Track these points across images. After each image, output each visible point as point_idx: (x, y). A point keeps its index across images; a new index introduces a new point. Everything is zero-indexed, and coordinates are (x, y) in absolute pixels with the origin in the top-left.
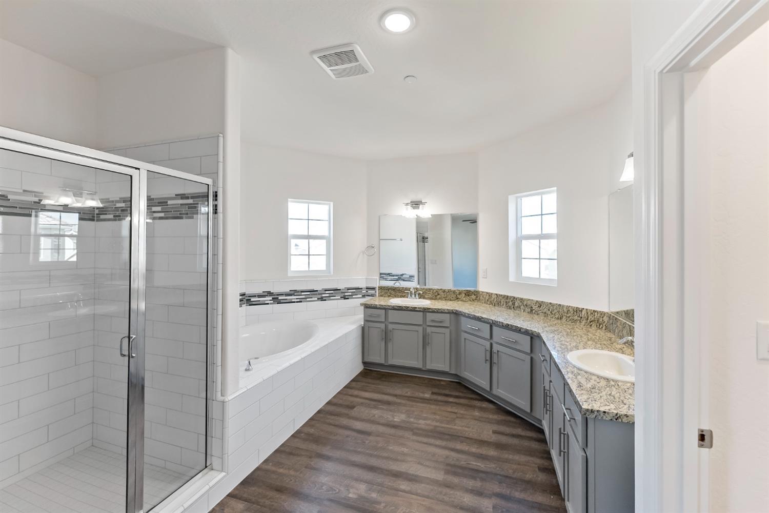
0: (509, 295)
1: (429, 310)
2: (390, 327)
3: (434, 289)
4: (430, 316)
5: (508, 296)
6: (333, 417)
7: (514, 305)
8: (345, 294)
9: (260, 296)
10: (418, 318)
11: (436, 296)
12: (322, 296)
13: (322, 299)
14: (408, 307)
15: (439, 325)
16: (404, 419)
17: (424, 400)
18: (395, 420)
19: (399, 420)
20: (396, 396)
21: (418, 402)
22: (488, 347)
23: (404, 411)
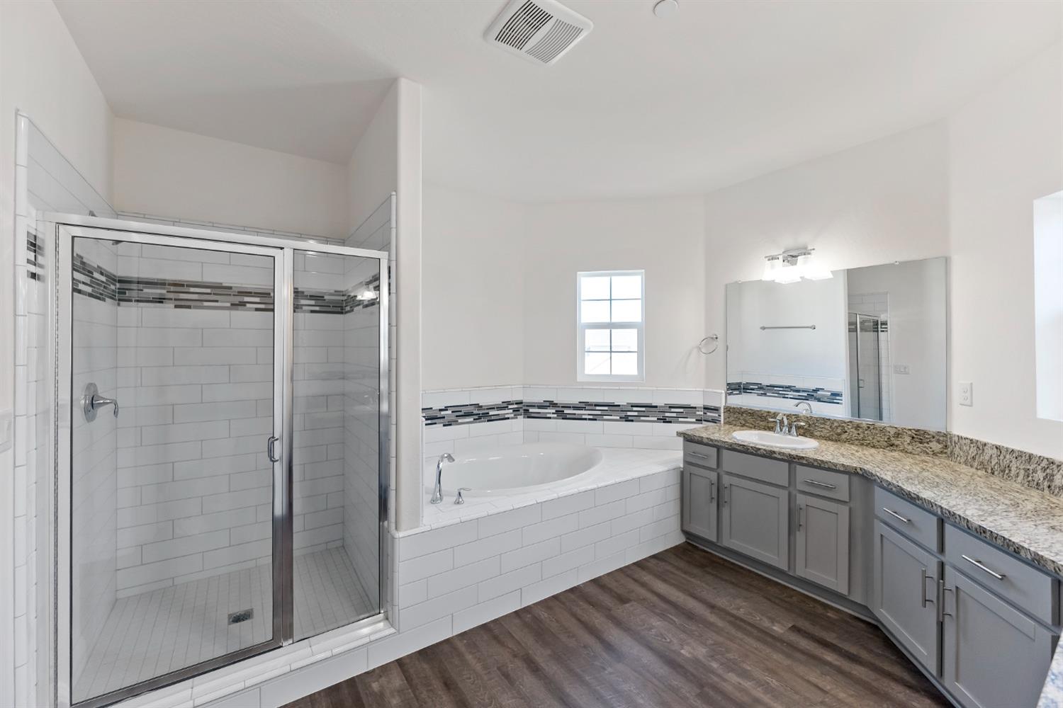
0: (1037, 452)
1: (801, 461)
2: (726, 480)
3: (835, 420)
4: (803, 473)
5: (1031, 456)
6: (585, 606)
7: (1051, 481)
8: (664, 414)
9: (540, 407)
10: (779, 473)
11: (839, 435)
12: (628, 413)
13: (627, 419)
14: (760, 449)
15: (823, 494)
16: (701, 658)
17: (767, 637)
18: (682, 651)
19: (687, 655)
20: (712, 607)
21: (749, 634)
22: (933, 571)
23: (710, 642)
